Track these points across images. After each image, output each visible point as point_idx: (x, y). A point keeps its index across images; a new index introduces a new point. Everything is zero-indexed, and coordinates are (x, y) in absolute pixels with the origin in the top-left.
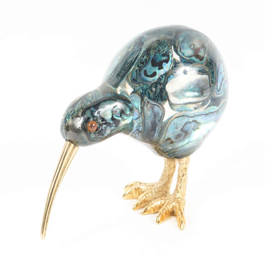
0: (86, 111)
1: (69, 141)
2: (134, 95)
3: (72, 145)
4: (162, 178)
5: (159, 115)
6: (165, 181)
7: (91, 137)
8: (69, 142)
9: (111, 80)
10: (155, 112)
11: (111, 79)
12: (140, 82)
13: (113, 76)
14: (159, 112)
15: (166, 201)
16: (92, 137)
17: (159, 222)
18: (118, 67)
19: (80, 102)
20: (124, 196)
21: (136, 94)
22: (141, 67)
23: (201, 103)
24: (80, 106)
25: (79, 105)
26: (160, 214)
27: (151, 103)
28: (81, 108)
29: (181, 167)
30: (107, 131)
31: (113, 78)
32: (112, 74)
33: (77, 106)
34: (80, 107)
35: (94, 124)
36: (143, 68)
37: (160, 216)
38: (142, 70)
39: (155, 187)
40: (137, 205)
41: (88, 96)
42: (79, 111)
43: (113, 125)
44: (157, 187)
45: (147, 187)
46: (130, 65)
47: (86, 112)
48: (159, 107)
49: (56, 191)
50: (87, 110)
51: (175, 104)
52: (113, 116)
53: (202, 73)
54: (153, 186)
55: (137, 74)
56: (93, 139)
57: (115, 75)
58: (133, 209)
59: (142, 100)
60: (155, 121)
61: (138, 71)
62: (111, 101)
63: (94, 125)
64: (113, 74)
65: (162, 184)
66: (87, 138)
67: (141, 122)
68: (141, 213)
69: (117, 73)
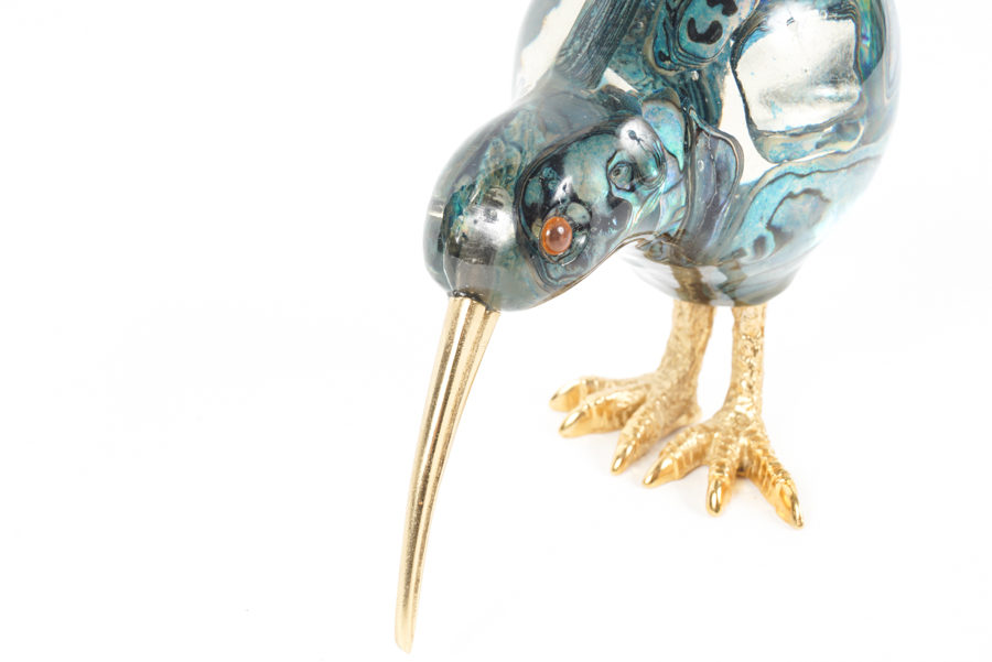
0: (528, 182)
1: (468, 295)
2: (661, 107)
3: (481, 309)
4: (667, 360)
5: (730, 177)
6: (680, 369)
7: (549, 276)
8: (467, 302)
9: (574, 65)
10: (718, 159)
11: (574, 60)
12: (678, 62)
13: (580, 51)
14: (730, 159)
15: (711, 437)
16: (553, 276)
17: (717, 509)
18: (591, 18)
19: (488, 153)
20: (563, 428)
21: (668, 104)
22: (676, 10)
23: (830, 129)
24: (491, 165)
25: (487, 163)
26: (716, 483)
27: (707, 134)
28: (495, 173)
29: (750, 326)
30: (596, 247)
31: (580, 55)
32: (572, 43)
33: (483, 167)
34: (492, 171)
35: (562, 225)
36: (683, 14)
37: (719, 490)
38: (681, 19)
39: (656, 391)
40: (623, 457)
41: (511, 129)
42: (491, 187)
43: (612, 223)
44: (665, 391)
45: (631, 394)
46: (629, 6)
47: (530, 186)
48: (727, 146)
49: (438, 478)
50: (531, 177)
51: (766, 131)
52: (610, 193)
53: (839, 13)
54: (648, 387)
55: (667, 35)
56: (557, 280)
57: (584, 45)
58: (614, 470)
59: (686, 124)
60: (717, 199)
61: (669, 24)
62: (600, 137)
63: (561, 230)
64: (577, 42)
65: (675, 381)
66: (540, 282)
67: (683, 203)
68: (644, 482)
69: (590, 39)
